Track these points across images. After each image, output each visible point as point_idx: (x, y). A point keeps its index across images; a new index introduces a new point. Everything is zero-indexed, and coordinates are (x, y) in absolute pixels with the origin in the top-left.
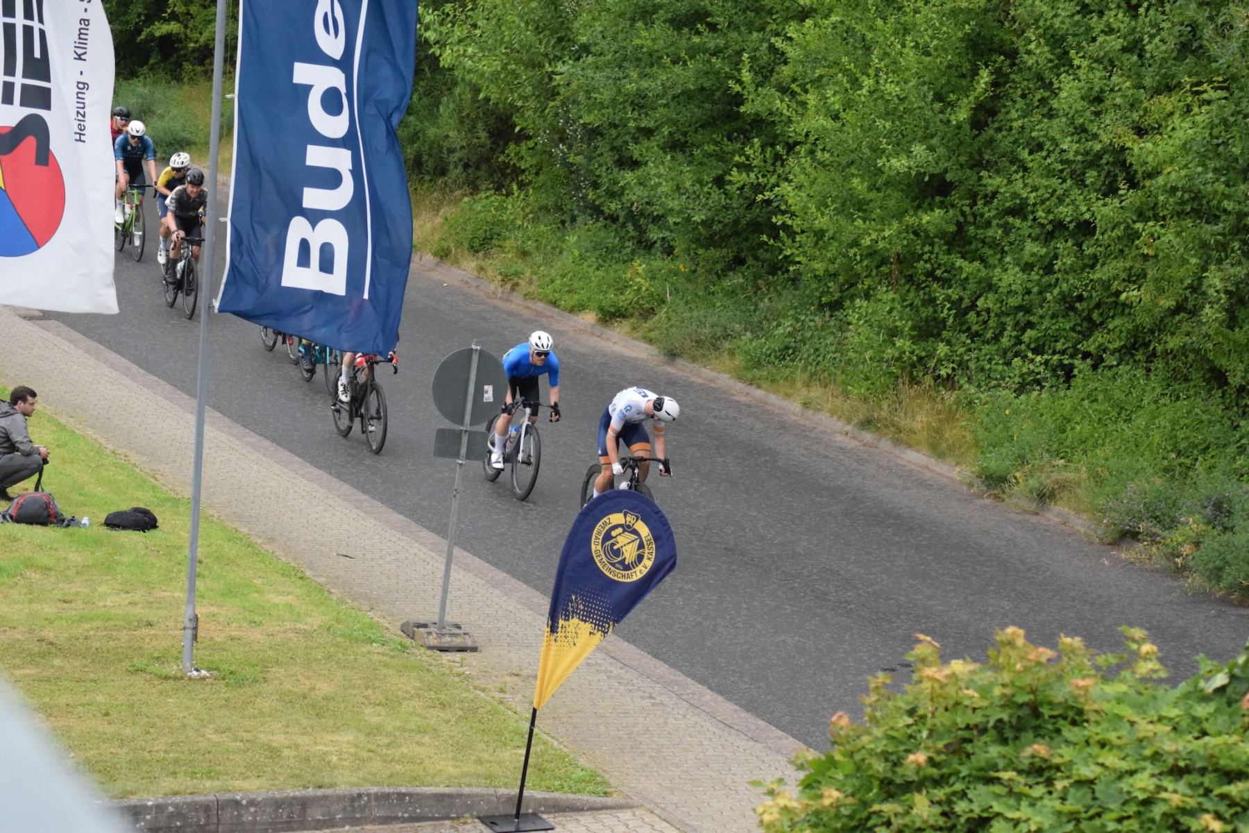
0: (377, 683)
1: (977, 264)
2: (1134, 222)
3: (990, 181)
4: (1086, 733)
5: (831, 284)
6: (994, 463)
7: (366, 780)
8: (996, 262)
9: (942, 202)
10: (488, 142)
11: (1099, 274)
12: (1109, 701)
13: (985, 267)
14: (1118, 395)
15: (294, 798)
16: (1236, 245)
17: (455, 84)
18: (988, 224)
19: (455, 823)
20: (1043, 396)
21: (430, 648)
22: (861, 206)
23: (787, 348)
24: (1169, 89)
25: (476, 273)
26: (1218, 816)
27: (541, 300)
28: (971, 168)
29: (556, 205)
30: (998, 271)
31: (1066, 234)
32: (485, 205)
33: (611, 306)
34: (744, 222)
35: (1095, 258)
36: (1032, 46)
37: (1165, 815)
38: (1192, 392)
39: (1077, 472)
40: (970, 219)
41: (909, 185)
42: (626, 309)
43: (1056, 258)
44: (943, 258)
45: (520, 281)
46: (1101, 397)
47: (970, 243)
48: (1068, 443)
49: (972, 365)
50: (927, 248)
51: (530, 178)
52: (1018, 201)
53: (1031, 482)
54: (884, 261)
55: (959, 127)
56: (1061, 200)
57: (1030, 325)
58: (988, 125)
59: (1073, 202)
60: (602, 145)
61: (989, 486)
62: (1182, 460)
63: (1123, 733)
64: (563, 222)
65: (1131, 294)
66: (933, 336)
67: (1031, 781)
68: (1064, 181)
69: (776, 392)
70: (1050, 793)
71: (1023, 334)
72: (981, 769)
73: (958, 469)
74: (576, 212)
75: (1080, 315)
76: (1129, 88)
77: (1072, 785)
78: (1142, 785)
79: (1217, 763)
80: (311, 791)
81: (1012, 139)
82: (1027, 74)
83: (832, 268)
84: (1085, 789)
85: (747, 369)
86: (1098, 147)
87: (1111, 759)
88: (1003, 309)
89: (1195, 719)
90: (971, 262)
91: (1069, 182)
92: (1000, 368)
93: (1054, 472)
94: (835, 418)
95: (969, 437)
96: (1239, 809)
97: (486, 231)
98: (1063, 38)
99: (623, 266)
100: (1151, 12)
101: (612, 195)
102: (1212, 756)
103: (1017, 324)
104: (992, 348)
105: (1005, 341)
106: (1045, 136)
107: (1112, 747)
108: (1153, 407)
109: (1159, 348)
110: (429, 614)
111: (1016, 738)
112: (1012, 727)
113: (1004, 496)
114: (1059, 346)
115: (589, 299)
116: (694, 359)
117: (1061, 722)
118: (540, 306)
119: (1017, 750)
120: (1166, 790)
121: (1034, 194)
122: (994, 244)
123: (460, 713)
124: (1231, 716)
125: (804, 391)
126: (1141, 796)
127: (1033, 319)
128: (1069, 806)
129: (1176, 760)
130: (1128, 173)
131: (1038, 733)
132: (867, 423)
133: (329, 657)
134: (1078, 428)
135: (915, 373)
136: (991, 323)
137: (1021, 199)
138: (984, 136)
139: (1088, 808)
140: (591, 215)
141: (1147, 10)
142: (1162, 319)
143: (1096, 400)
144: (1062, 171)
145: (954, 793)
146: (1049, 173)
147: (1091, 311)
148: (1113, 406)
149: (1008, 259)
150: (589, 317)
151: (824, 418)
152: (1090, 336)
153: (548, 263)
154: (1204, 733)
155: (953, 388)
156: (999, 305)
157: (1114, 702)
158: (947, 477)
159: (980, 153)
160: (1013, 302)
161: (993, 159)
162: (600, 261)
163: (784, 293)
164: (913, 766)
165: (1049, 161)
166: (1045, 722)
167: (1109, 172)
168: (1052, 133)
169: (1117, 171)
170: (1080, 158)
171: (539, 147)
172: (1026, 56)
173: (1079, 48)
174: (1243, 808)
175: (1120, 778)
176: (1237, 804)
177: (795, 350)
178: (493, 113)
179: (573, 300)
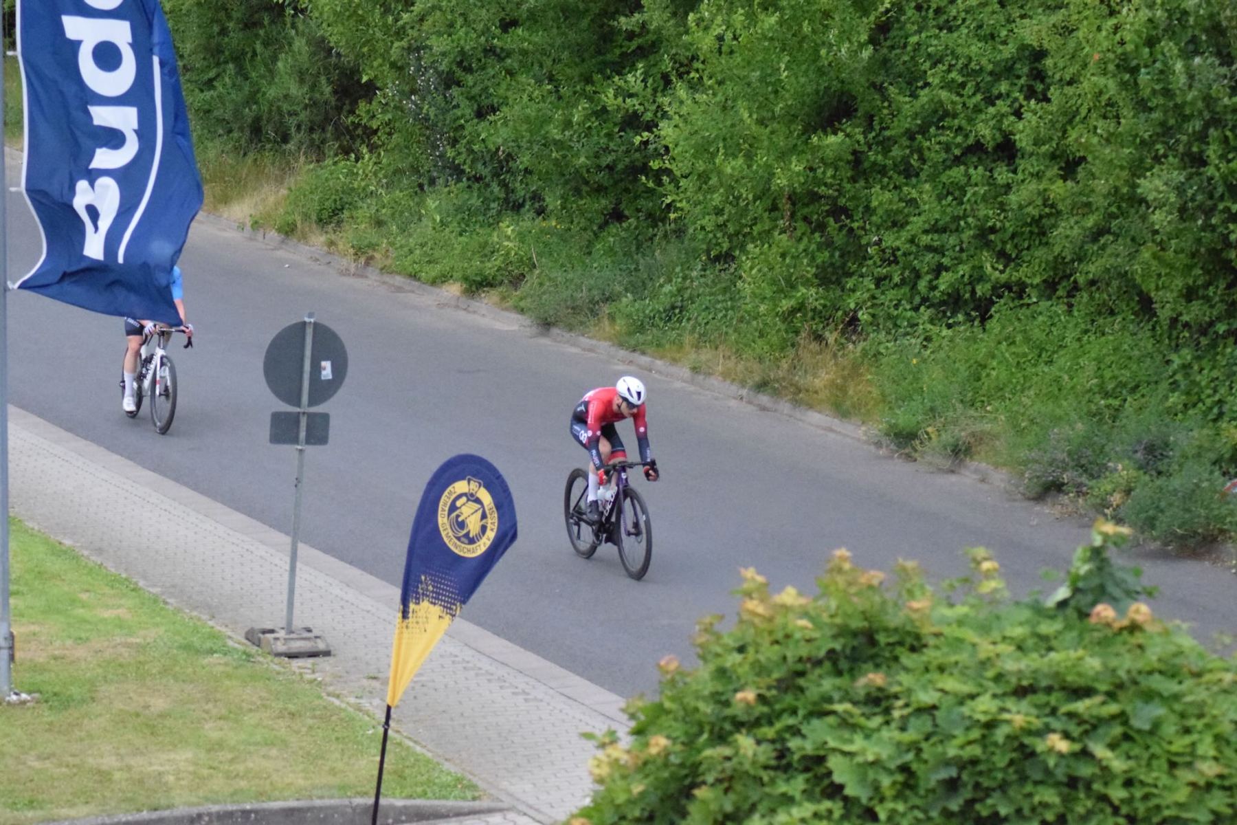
0: (218, 696)
4: (924, 658)
5: (718, 234)
6: (903, 418)
7: (207, 799)
10: (333, 101)
12: (949, 624)
21: (279, 655)
23: (673, 308)
25: (325, 248)
26: (1066, 735)
27: (399, 273)
29: (412, 166)
32: (332, 170)
33: (477, 275)
34: (620, 168)
37: (1009, 737)
39: (996, 423)
42: (494, 277)
45: (375, 254)
46: (1019, 338)
48: (983, 392)
51: (382, 139)
53: (944, 436)
57: (943, 267)
60: (459, 95)
61: (899, 445)
63: (965, 656)
64: (421, 186)
67: (867, 710)
69: (661, 358)
70: (888, 723)
72: (815, 704)
73: (863, 428)
74: (435, 174)
77: (911, 714)
78: (982, 708)
79: (1064, 681)
84: (926, 717)
85: (630, 334)
87: (950, 683)
89: (1044, 638)
92: (909, 314)
93: (970, 423)
94: (728, 382)
95: (876, 392)
96: (1087, 727)
97: (335, 200)
99: (489, 230)
102: (1057, 674)
107: (953, 670)
108: (1076, 345)
109: (1081, 280)
110: (272, 617)
111: (851, 670)
112: (846, 657)
113: (916, 455)
115: (452, 268)
116: (570, 328)
117: (899, 650)
118: (399, 280)
119: (852, 681)
120: (1008, 711)
123: (311, 721)
124: (1081, 630)
125: (693, 356)
126: (983, 718)
127: (947, 261)
128: (910, 736)
129: (1019, 679)
131: (875, 662)
132: (762, 386)
134: (994, 373)
139: (930, 735)
142: (1082, 247)
143: (1013, 343)
145: (786, 730)
147: (1005, 243)
148: (1031, 349)
150: (453, 290)
151: (716, 383)
154: (1050, 649)
157: (954, 626)
158: (853, 438)
162: (463, 226)
163: (668, 247)
164: (742, 705)
166: (882, 649)
171: (390, 101)
174: (1093, 726)
175: (961, 703)
176: (1085, 722)
177: (682, 309)
178: (336, 67)
179: (435, 271)
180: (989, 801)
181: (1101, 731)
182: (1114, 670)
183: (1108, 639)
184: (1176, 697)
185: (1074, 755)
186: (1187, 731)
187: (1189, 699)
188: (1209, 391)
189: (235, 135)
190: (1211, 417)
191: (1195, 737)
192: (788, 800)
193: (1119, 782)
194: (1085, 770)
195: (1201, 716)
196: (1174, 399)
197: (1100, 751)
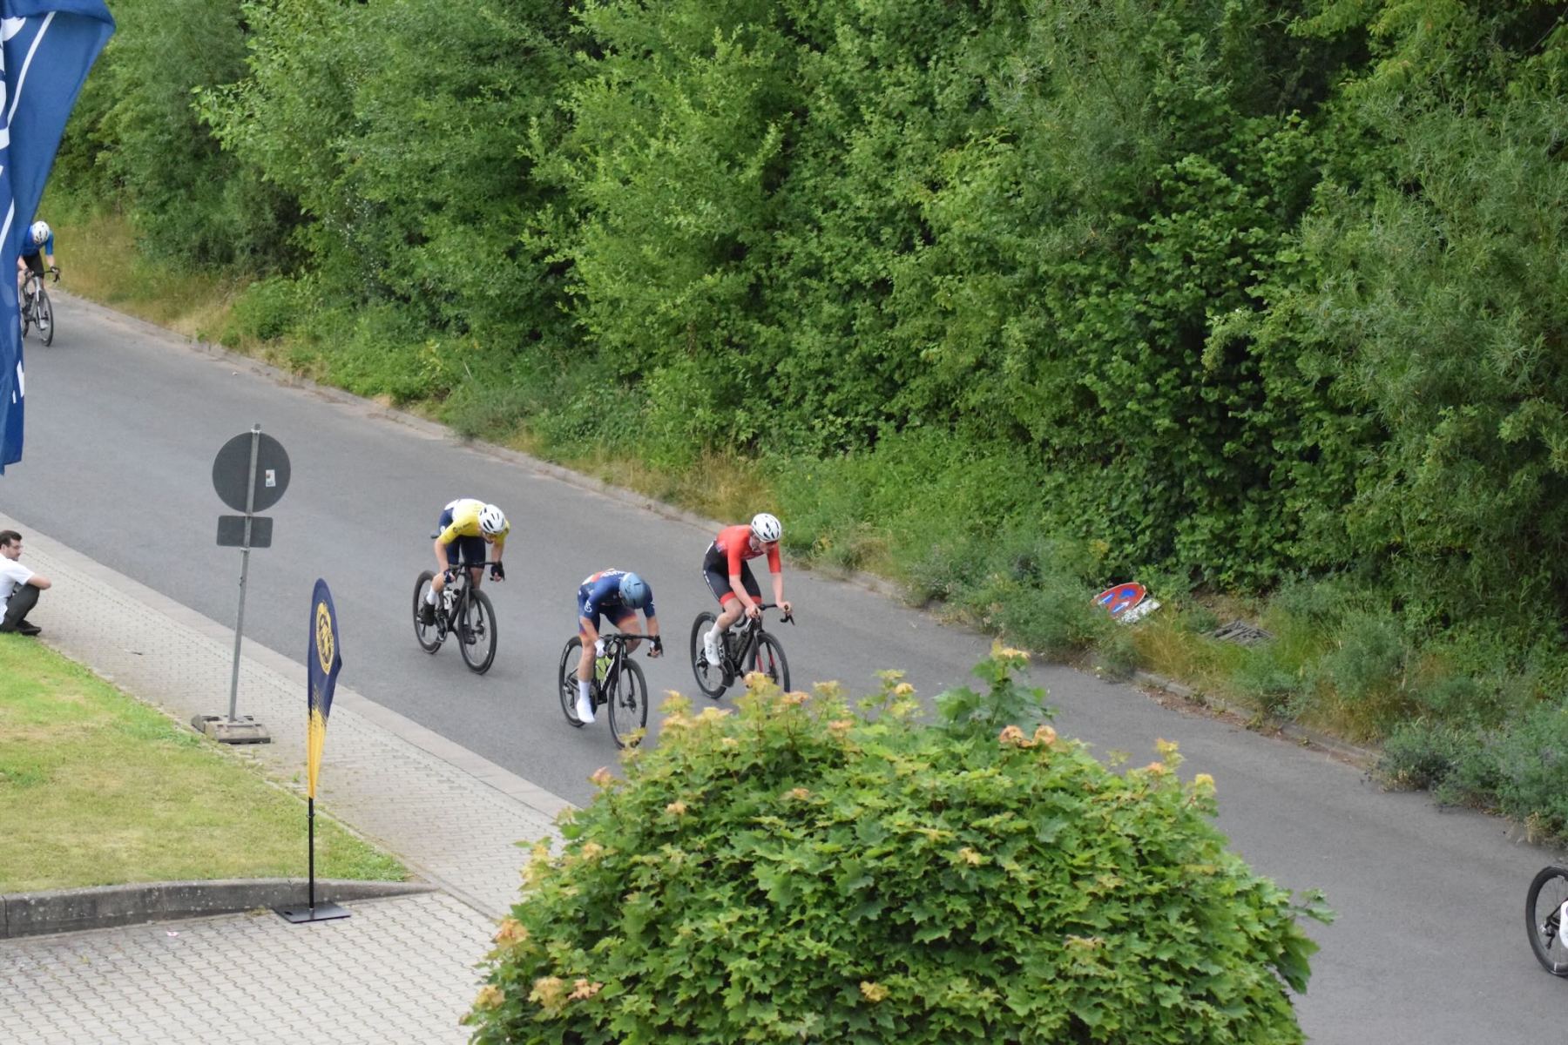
0: (167, 778)
1: (774, 328)
2: (931, 277)
3: (785, 242)
4: (846, 774)
5: (629, 355)
7: (156, 875)
8: (795, 325)
9: (736, 267)
10: (275, 226)
11: (896, 333)
12: (869, 743)
13: (784, 331)
14: (923, 456)
15: (85, 896)
16: (1033, 297)
17: (238, 166)
18: (785, 287)
19: (248, 915)
20: (848, 459)
21: (222, 741)
22: (654, 271)
23: (586, 423)
24: (960, 143)
25: (266, 360)
26: (978, 849)
27: (333, 385)
28: (766, 229)
29: (347, 287)
30: (796, 334)
31: (864, 293)
32: (271, 291)
33: (405, 388)
34: (537, 295)
35: (894, 317)
36: (822, 102)
37: (924, 850)
38: (996, 449)
39: (885, 536)
40: (767, 282)
41: (702, 251)
42: (421, 391)
43: (855, 317)
44: (740, 324)
45: (312, 367)
46: (905, 459)
47: (767, 307)
48: (873, 507)
49: (774, 431)
50: (723, 315)
51: (318, 261)
52: (813, 262)
53: (836, 547)
54: (680, 329)
55: (749, 188)
56: (857, 260)
57: (831, 388)
58: (780, 186)
59: (870, 260)
60: (390, 222)
62: (989, 518)
63: (883, 772)
65: (931, 352)
66: (732, 402)
67: (792, 825)
68: (860, 239)
69: (576, 469)
70: (811, 835)
71: (825, 397)
72: (742, 815)
74: (367, 294)
75: (881, 377)
76: (921, 141)
77: (833, 827)
78: (900, 822)
79: (976, 798)
80: (100, 889)
81: (805, 199)
82: (819, 133)
83: (629, 339)
84: (846, 830)
85: (547, 446)
86: (892, 203)
87: (870, 798)
88: (804, 373)
89: (955, 756)
90: (769, 326)
91: (865, 240)
92: (803, 433)
93: (860, 536)
94: (637, 492)
96: (997, 841)
97: (275, 317)
98: (852, 94)
99: (417, 347)
100: (941, 65)
101: (403, 273)
102: (969, 790)
103: (818, 387)
104: (794, 413)
105: (807, 406)
106: (839, 194)
107: (872, 786)
108: (958, 466)
109: (962, 406)
110: (220, 708)
111: (776, 783)
112: (770, 772)
113: (810, 564)
114: (862, 409)
115: (383, 382)
116: (491, 439)
117: (821, 766)
118: (333, 392)
119: (778, 795)
120: (924, 825)
121: (830, 253)
122: (792, 308)
123: (252, 804)
124: (990, 750)
125: (605, 467)
126: (900, 831)
127: (835, 382)
128: (829, 847)
129: (935, 796)
130: (924, 229)
131: (799, 778)
132: (669, 497)
133: (117, 755)
134: (883, 490)
135: (716, 443)
136: (792, 388)
137: (816, 258)
138: (775, 199)
139: (850, 847)
140: (383, 296)
141: (937, 62)
142: (963, 377)
143: (900, 462)
144: (856, 228)
145: (716, 840)
146: (843, 230)
147: (893, 371)
148: (917, 468)
149: (805, 321)
150: (383, 401)
151: (626, 493)
152: (892, 397)
153: (339, 345)
154: (963, 768)
155: (755, 457)
156: (799, 369)
157: (873, 744)
159: (774, 215)
160: (814, 365)
161: (787, 220)
162: (393, 342)
163: (583, 367)
164: (672, 816)
165: (843, 219)
166: (806, 765)
167: (904, 229)
168: (846, 191)
169: (912, 227)
170: (874, 214)
171: (327, 229)
172: (815, 114)
173: (870, 102)
174: (1002, 840)
175: (880, 817)
176: (995, 837)
177: (595, 424)
178: (278, 195)
179: (368, 382)
180: (905, 910)
181: (1009, 845)
182: (1021, 787)
183: (1015, 758)
184: (1078, 814)
185: (984, 867)
186: (1088, 845)
187: (1088, 815)
188: (1079, 511)
189: (185, 254)
190: (1081, 534)
191: (1096, 851)
192: (717, 906)
193: (1025, 893)
194: (994, 883)
195: (1102, 831)
196: (1047, 517)
197: (1008, 864)
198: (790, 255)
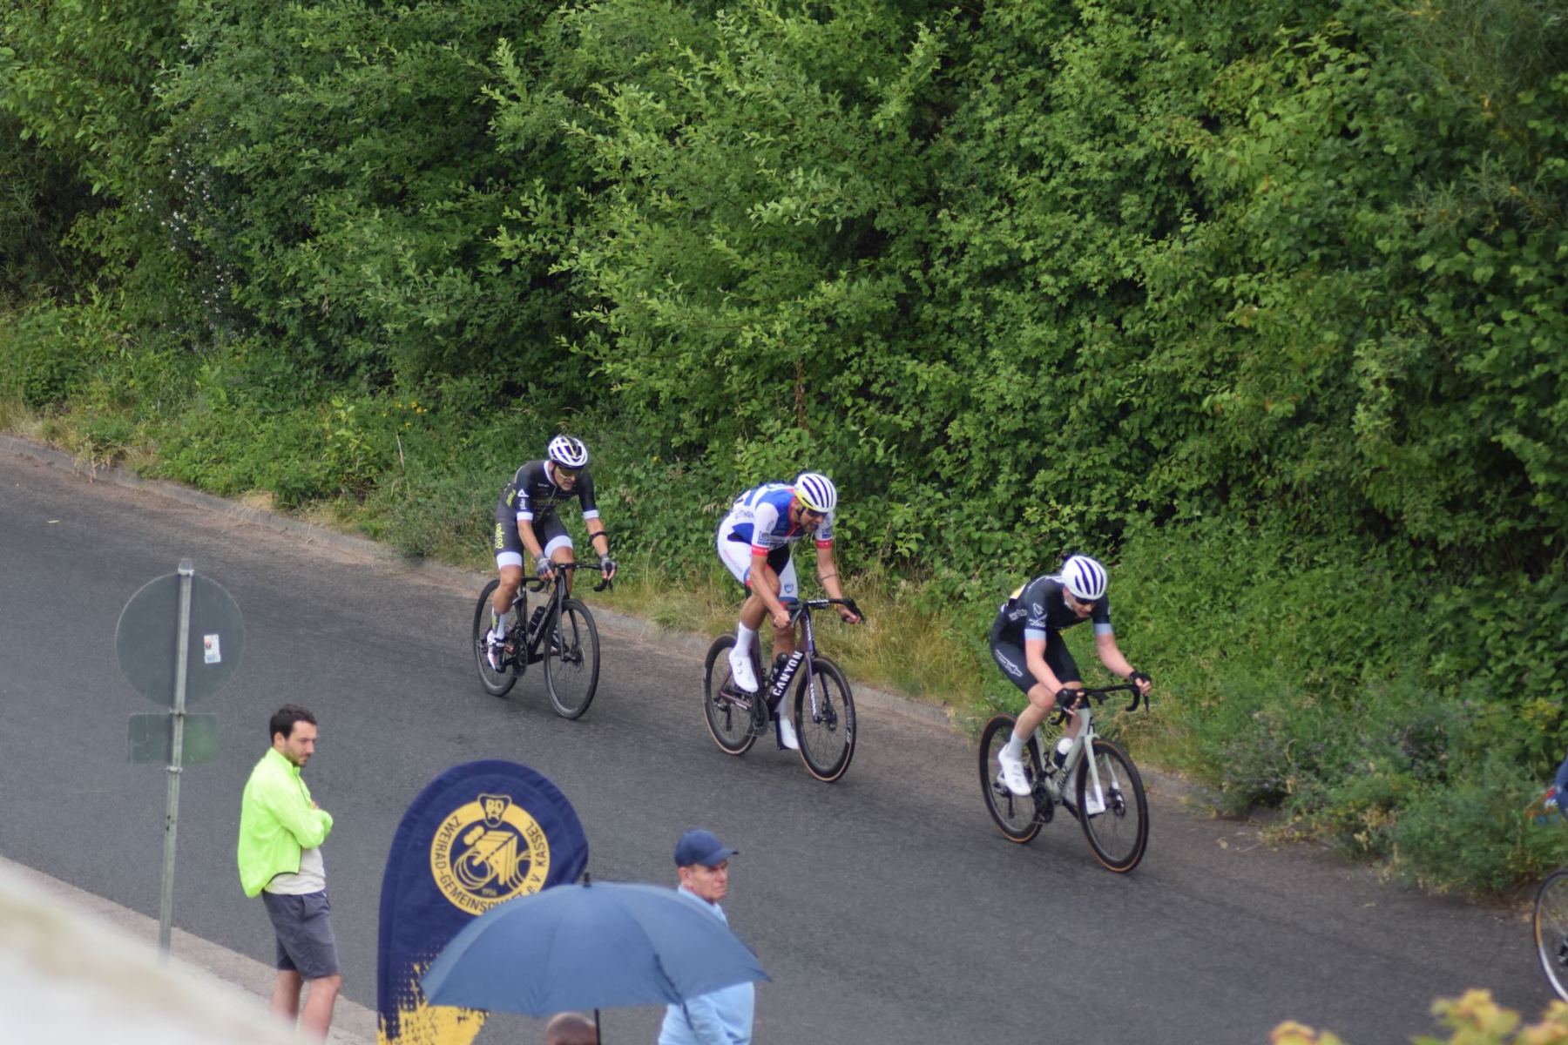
1: (940, 366)
2: (1211, 276)
3: (953, 226)
8: (974, 362)
9: (871, 268)
10: (36, 215)
13: (956, 370)
14: (1207, 566)
16: (1405, 303)
18: (955, 296)
22: (734, 281)
24: (1250, 49)
25: (44, 441)
27: (166, 479)
28: (918, 203)
30: (978, 375)
31: (1092, 306)
33: (297, 481)
34: (516, 323)
35: (1146, 342)
40: (925, 291)
41: (812, 242)
42: (326, 483)
43: (1080, 344)
44: (881, 361)
45: (128, 449)
46: (1179, 572)
47: (924, 333)
49: (949, 535)
50: (853, 349)
51: (117, 272)
52: (1004, 257)
54: (780, 372)
56: (1079, 249)
58: (940, 130)
59: (1101, 249)
62: (1338, 667)
64: (187, 344)
65: (1219, 398)
66: (874, 492)
68: (1082, 216)
69: (610, 605)
71: (1031, 477)
73: (949, 711)
74: (210, 325)
75: (1127, 440)
76: (1181, 52)
81: (983, 152)
83: (683, 391)
86: (1137, 154)
88: (993, 438)
90: (931, 363)
91: (1090, 217)
92: (998, 536)
97: (51, 368)
99: (308, 411)
101: (275, 291)
103: (1016, 463)
104: (980, 504)
105: (1001, 492)
106: (1041, 144)
108: (1273, 581)
109: (1272, 483)
114: (1098, 493)
121: (1031, 243)
122: (968, 332)
127: (1048, 451)
130: (1192, 194)
135: (849, 556)
136: (975, 463)
137: (1009, 252)
138: (936, 150)
140: (236, 329)
144: (1077, 199)
146: (1057, 205)
147: (1147, 430)
148: (1201, 587)
149: (995, 354)
152: (1145, 472)
153: (170, 412)
155: (920, 577)
156: (984, 432)
159: (932, 179)
161: (955, 187)
162: (266, 404)
165: (1053, 183)
167: (1158, 198)
168: (1053, 138)
169: (1173, 193)
170: (1108, 175)
171: (135, 218)
172: (998, 11)
178: (44, 163)
179: (230, 472)
196: (1440, 662)
198: (963, 248)
